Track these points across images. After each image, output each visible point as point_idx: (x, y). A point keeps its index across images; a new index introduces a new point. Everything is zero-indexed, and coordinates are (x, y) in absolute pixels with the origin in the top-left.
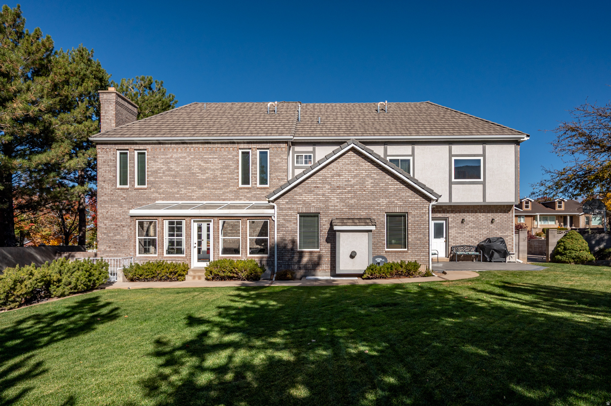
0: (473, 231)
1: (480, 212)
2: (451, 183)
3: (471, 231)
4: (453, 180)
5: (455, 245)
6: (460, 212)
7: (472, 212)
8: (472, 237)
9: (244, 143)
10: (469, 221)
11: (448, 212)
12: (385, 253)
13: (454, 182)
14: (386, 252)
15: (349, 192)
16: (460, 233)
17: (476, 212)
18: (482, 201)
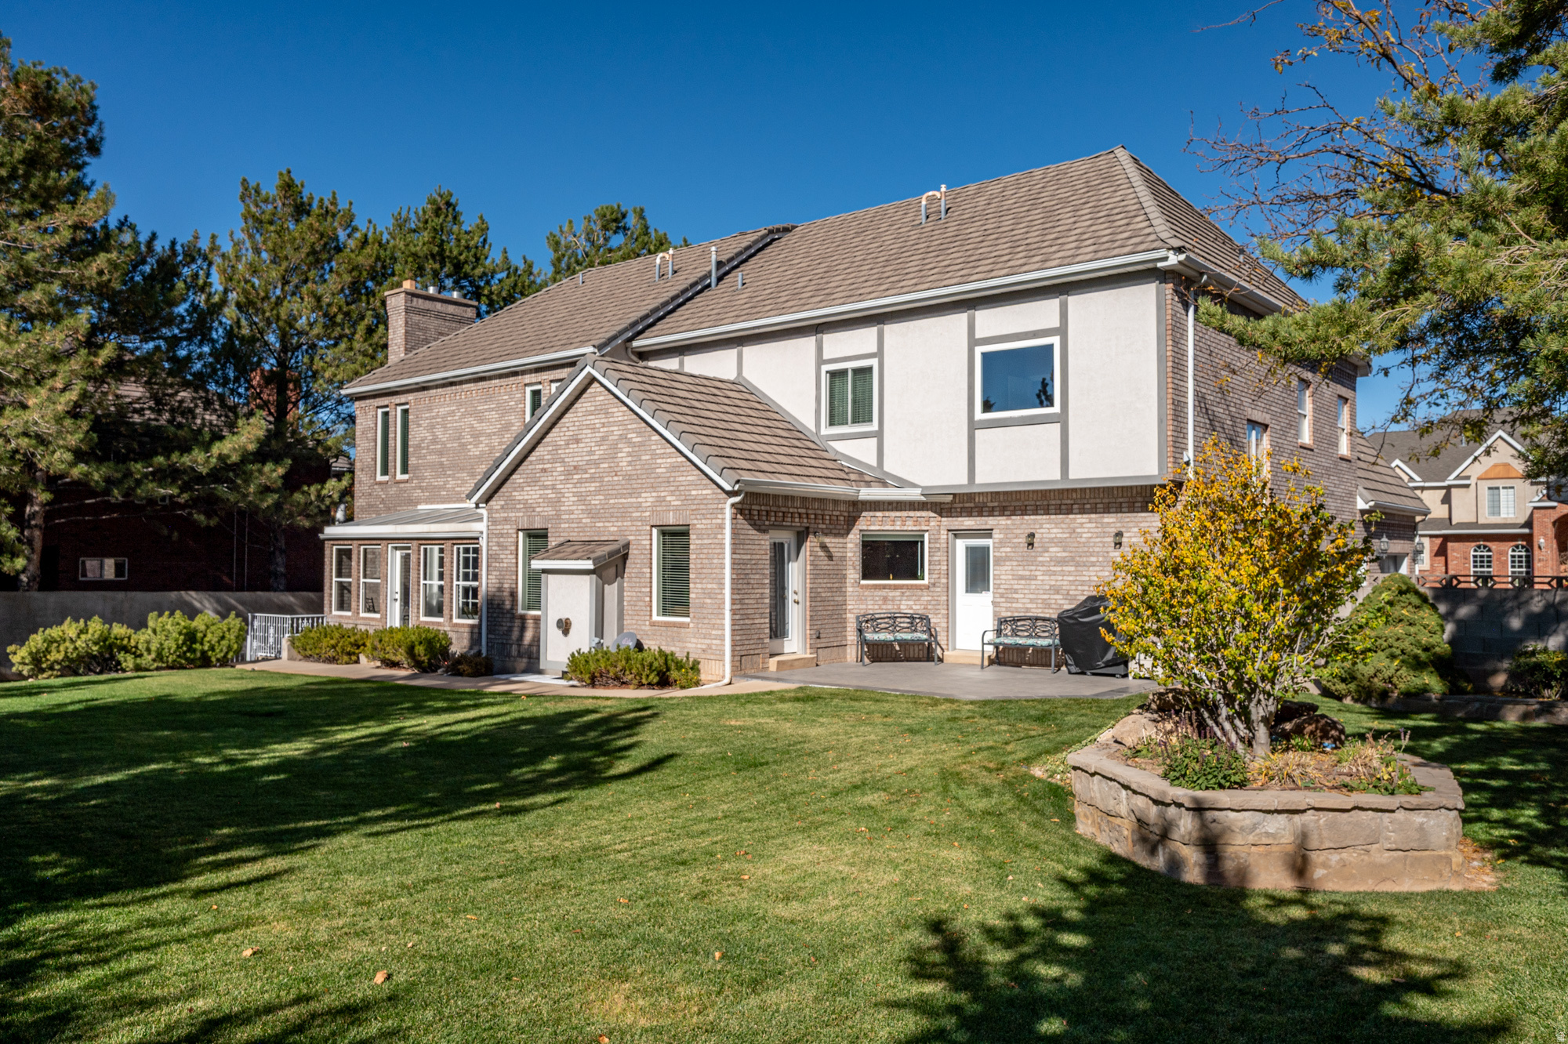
0: (1063, 573)
1: (1082, 511)
2: (973, 426)
3: (1054, 573)
4: (979, 415)
5: (1009, 614)
6: (1024, 512)
7: (1059, 511)
8: (1057, 592)
9: (531, 371)
10: (1051, 541)
11: (991, 513)
12: (648, 628)
13: (981, 421)
14: (653, 624)
15: (592, 479)
16: (1022, 578)
17: (1070, 512)
18: (1057, 476)
